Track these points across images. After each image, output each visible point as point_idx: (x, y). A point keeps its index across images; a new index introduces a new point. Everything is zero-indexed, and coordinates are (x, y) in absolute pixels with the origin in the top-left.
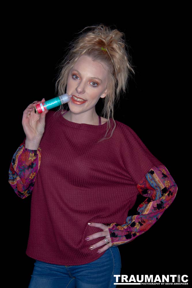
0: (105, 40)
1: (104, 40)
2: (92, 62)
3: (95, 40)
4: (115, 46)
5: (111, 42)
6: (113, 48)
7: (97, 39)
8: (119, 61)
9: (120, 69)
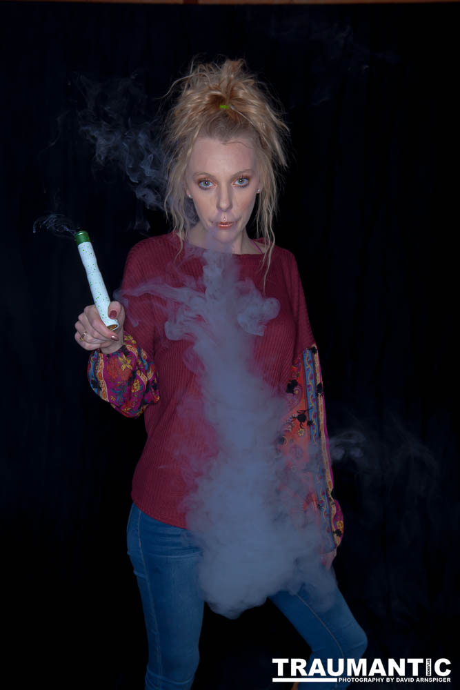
0: (219, 90)
1: (219, 93)
2: (223, 147)
3: (204, 102)
4: (241, 94)
5: (232, 90)
6: (240, 100)
7: (207, 99)
8: (261, 118)
9: (268, 131)
